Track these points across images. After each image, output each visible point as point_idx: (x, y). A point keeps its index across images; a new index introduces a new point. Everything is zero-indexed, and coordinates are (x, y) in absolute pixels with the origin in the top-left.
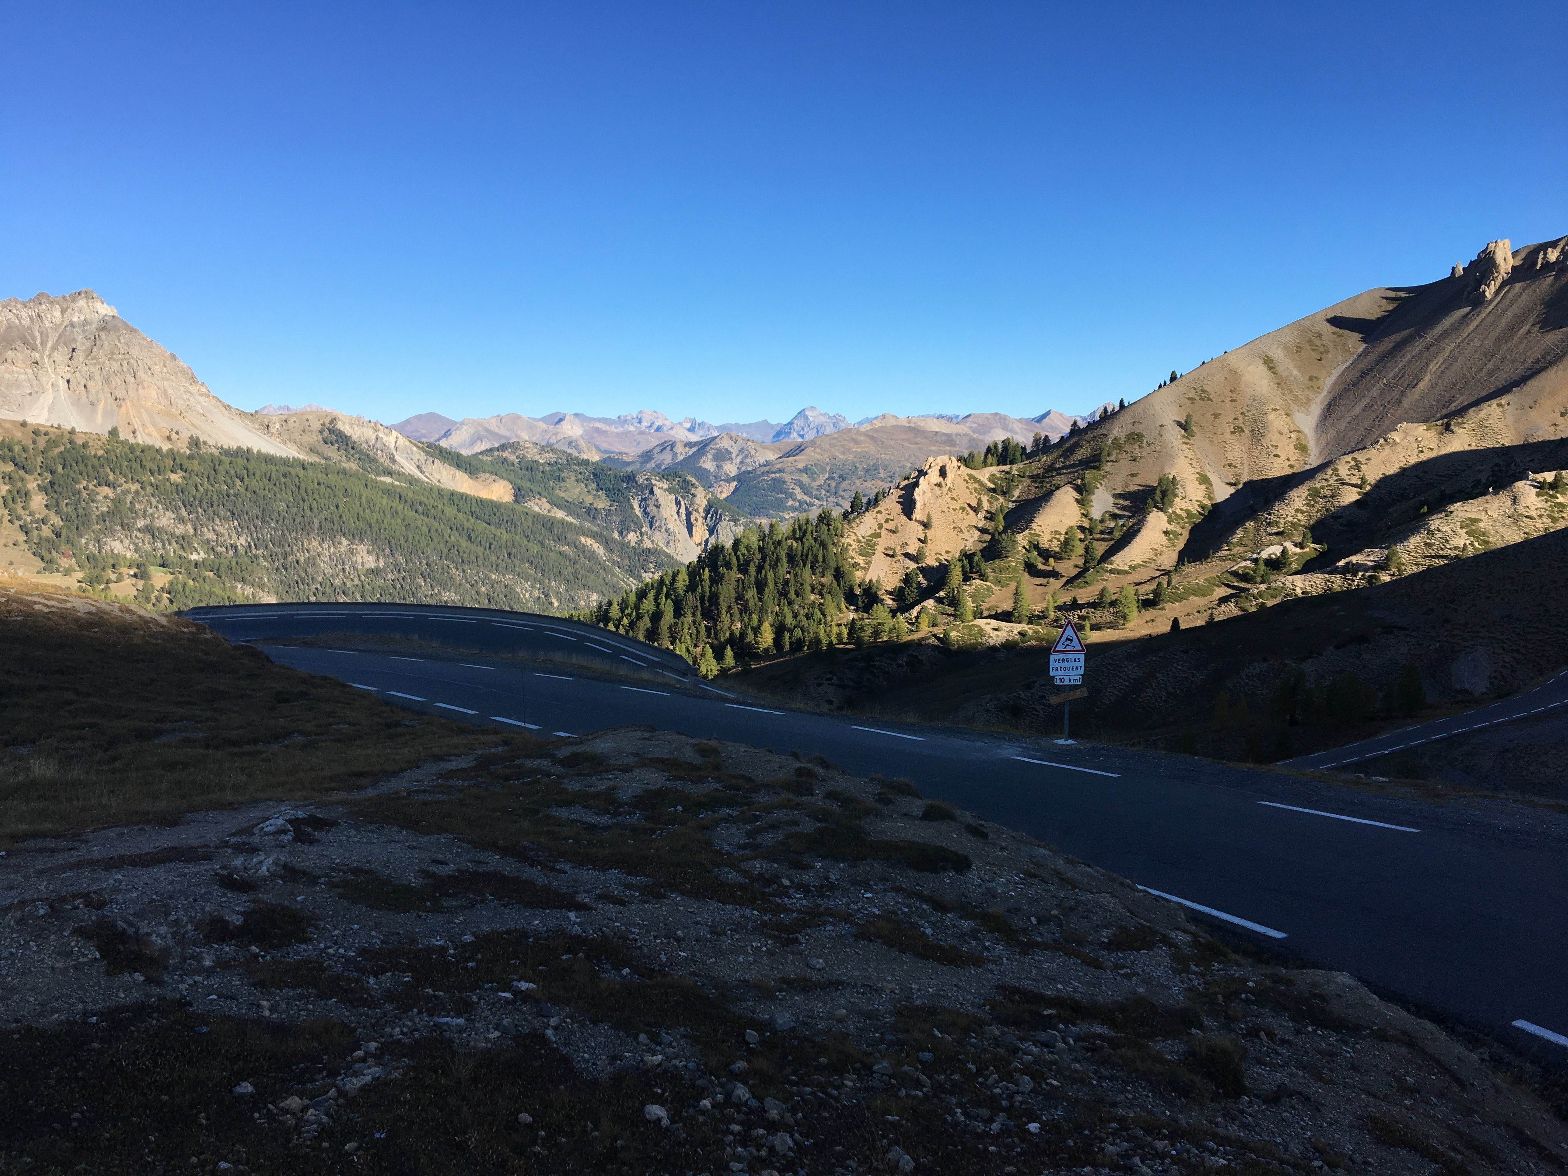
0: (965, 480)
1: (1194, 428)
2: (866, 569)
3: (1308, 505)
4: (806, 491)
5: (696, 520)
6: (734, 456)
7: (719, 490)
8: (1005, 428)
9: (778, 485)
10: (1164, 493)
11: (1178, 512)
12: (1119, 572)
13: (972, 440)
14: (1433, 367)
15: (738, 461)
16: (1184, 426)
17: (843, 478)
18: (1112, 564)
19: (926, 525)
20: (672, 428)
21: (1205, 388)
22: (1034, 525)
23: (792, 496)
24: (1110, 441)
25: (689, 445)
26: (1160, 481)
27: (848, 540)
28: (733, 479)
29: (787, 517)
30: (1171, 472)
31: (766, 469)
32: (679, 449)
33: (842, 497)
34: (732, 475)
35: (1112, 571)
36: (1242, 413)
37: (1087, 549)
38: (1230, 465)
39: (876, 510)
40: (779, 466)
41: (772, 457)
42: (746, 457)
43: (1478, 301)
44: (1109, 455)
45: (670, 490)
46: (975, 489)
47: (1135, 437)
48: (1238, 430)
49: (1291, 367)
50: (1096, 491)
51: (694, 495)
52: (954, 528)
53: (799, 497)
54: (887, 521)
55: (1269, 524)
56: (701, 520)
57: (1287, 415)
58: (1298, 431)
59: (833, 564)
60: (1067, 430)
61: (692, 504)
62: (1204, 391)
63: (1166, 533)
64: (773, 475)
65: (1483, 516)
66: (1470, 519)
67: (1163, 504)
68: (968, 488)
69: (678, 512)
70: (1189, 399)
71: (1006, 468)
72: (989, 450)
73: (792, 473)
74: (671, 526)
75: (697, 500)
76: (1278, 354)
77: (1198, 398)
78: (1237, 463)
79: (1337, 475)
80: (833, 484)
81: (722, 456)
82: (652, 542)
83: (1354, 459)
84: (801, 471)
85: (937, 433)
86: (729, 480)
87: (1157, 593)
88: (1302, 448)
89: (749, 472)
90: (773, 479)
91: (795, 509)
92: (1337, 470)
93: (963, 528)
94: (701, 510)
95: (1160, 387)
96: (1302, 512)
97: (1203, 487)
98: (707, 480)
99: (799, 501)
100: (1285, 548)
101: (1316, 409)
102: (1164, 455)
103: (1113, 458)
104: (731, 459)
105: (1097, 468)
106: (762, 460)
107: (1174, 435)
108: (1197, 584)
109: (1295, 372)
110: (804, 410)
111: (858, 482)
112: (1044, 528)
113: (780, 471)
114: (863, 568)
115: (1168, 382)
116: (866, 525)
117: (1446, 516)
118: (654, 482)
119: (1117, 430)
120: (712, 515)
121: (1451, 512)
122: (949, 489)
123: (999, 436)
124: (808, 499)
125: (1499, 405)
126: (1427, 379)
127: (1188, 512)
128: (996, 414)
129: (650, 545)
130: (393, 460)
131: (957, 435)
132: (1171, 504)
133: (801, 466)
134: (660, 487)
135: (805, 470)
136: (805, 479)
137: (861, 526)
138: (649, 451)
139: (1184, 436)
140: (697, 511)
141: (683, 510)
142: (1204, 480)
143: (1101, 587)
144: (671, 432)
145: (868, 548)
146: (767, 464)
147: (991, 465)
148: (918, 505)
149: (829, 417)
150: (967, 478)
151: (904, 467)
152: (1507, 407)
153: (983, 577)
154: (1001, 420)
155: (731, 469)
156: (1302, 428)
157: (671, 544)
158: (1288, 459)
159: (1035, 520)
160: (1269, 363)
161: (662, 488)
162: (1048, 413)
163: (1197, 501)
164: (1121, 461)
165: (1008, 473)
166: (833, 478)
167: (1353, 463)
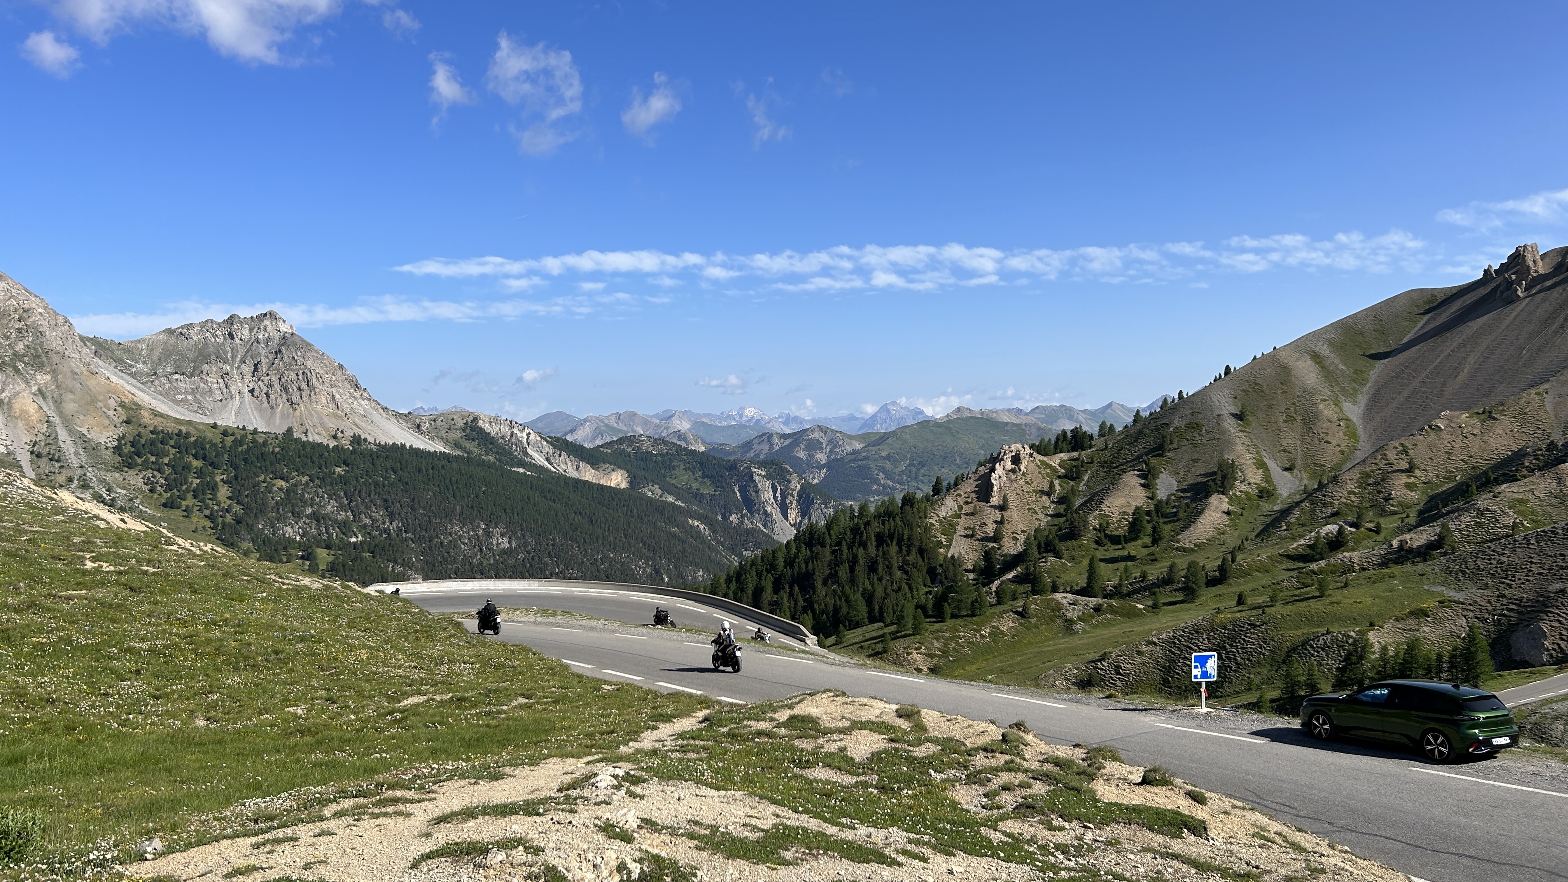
0: (1038, 466)
1: (1250, 418)
2: (948, 547)
3: (1359, 487)
4: (888, 476)
5: (791, 503)
6: (824, 446)
7: (811, 476)
8: (1071, 418)
9: (864, 472)
10: (1224, 477)
11: (1238, 493)
12: (1185, 550)
13: (1039, 429)
14: (1471, 359)
15: (828, 450)
16: (1239, 417)
17: (922, 465)
18: (1178, 542)
19: (1003, 508)
20: (769, 422)
21: (1258, 381)
22: (1103, 507)
23: (876, 481)
24: (1171, 429)
25: (784, 436)
26: (1220, 467)
27: (931, 521)
28: (823, 466)
29: (872, 499)
30: (1229, 457)
31: (853, 457)
32: (776, 440)
33: (922, 482)
34: (823, 462)
35: (1177, 549)
36: (1294, 404)
37: (1154, 528)
38: (1285, 451)
39: (956, 493)
40: (864, 454)
41: (858, 446)
42: (835, 446)
43: (1513, 299)
44: (1171, 443)
45: (767, 477)
46: (1047, 474)
47: (1194, 426)
48: (1290, 419)
49: (1337, 361)
50: (1161, 476)
51: (789, 481)
52: (1028, 509)
53: (883, 482)
54: (967, 503)
55: (1325, 505)
56: (795, 503)
57: (1336, 405)
58: (1347, 420)
59: (917, 544)
60: (1130, 420)
61: (787, 487)
62: (1256, 384)
63: (1228, 513)
64: (859, 463)
65: (1529, 496)
66: (1518, 500)
67: (1225, 488)
68: (1040, 473)
69: (775, 497)
70: (1243, 391)
71: (1075, 454)
72: (1058, 439)
73: (876, 460)
74: (768, 509)
75: (792, 486)
76: (1324, 350)
77: (1251, 390)
78: (1291, 449)
79: (1387, 460)
80: (914, 469)
81: (815, 446)
82: (752, 523)
83: (1402, 445)
84: (884, 458)
85: (1007, 423)
86: (820, 467)
87: (1222, 569)
88: (1352, 434)
89: (838, 460)
90: (859, 466)
91: (877, 492)
92: (1385, 455)
93: (1037, 509)
94: (795, 494)
95: (1215, 380)
96: (1354, 494)
97: (1261, 471)
98: (801, 468)
99: (883, 485)
100: (1341, 527)
101: (1363, 399)
102: (1222, 441)
103: (1175, 446)
104: (822, 449)
105: (1161, 455)
106: (849, 450)
107: (1230, 425)
108: (1260, 560)
109: (1341, 366)
110: (886, 404)
111: (936, 468)
112: (1112, 509)
113: (866, 458)
114: (945, 546)
115: (1223, 376)
116: (948, 506)
117: (1494, 496)
118: (754, 470)
119: (1178, 422)
120: (805, 499)
121: (1499, 493)
122: (1023, 474)
123: (1069, 426)
124: (891, 484)
125: (1538, 394)
126: (1466, 371)
127: (1247, 493)
128: (1062, 406)
129: (750, 526)
130: (526, 454)
131: (1026, 425)
132: (1232, 487)
133: (884, 454)
134: (759, 473)
135: (888, 457)
136: (888, 465)
137: (943, 507)
138: (749, 443)
139: (1240, 425)
140: (792, 495)
141: (778, 494)
142: (1261, 465)
143: (1168, 564)
144: (768, 426)
145: (949, 528)
146: (855, 452)
147: (1061, 452)
148: (995, 489)
149: (909, 410)
150: (1039, 463)
151: (978, 454)
152: (1545, 395)
153: (1058, 556)
154: (1067, 412)
155: (821, 457)
156: (1351, 417)
157: (769, 524)
158: (1339, 446)
159: (1106, 502)
160: (1316, 357)
161: (760, 475)
162: (1110, 404)
163: (1256, 484)
164: (1184, 448)
165: (1077, 459)
166: (914, 465)
167: (1400, 448)
